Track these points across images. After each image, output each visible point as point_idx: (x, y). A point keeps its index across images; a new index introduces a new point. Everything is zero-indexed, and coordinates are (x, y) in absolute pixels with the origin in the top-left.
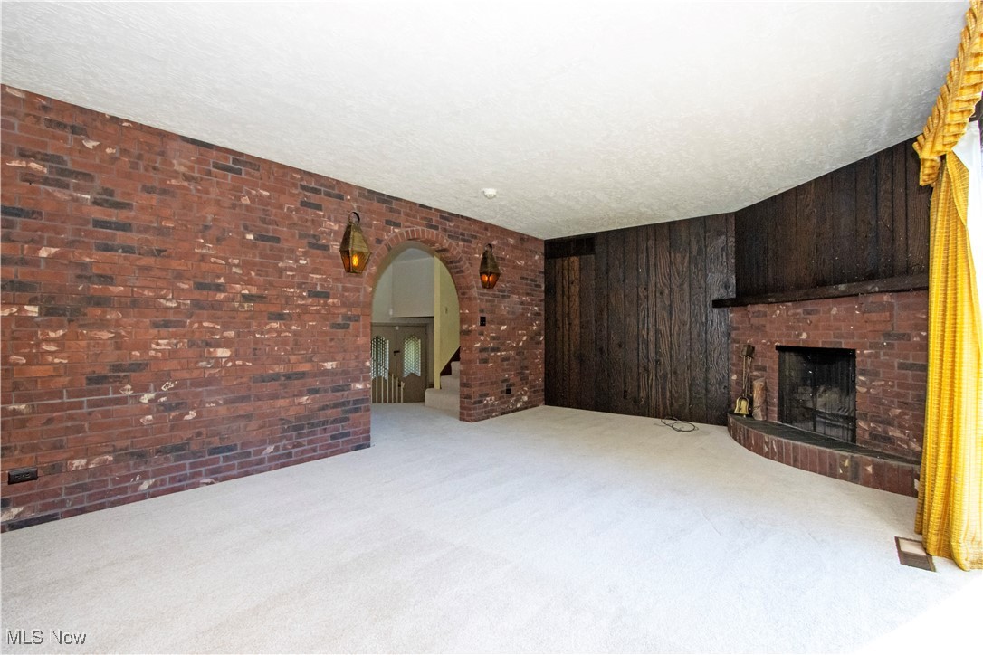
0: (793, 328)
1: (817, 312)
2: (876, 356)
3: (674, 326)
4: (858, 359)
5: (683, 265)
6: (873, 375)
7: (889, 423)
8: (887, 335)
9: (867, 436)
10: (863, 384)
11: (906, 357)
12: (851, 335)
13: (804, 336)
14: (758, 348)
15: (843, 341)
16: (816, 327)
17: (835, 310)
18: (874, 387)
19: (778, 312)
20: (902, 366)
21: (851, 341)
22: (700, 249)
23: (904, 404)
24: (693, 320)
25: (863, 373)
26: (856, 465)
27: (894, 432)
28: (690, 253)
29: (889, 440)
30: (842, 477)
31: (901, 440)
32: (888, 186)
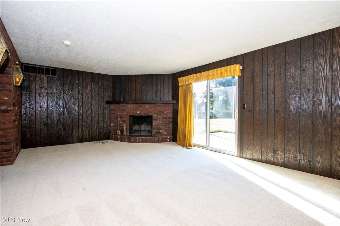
0: (135, 110)
1: (143, 106)
2: (157, 116)
3: (93, 109)
4: (153, 117)
5: (96, 88)
6: (157, 120)
7: (160, 129)
8: (160, 112)
9: (155, 133)
10: (154, 122)
11: (164, 116)
12: (152, 112)
13: (139, 112)
14: (123, 116)
15: (149, 113)
16: (142, 110)
17: (147, 106)
18: (157, 123)
19: (130, 106)
20: (163, 118)
21: (151, 113)
22: (102, 84)
23: (163, 125)
24: (99, 107)
25: (154, 120)
26: (159, 139)
27: (161, 131)
28: (99, 85)
29: (160, 133)
30: (156, 142)
31: (163, 132)
32: (160, 82)
